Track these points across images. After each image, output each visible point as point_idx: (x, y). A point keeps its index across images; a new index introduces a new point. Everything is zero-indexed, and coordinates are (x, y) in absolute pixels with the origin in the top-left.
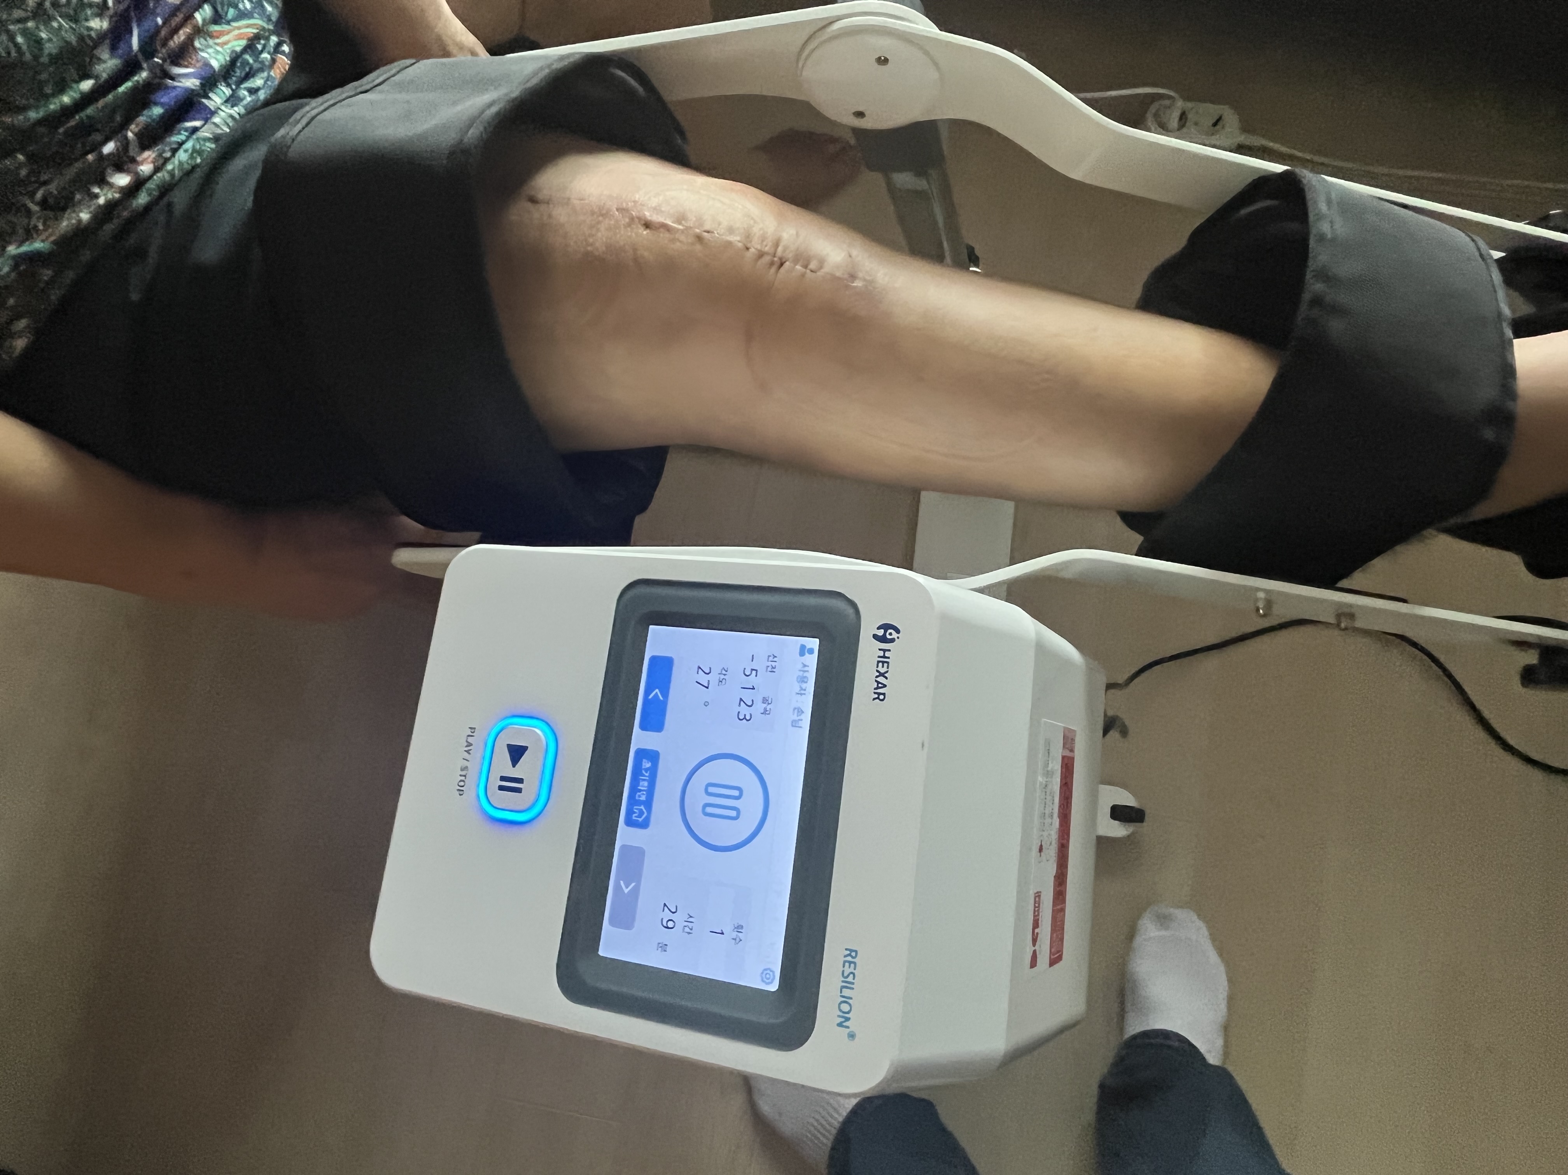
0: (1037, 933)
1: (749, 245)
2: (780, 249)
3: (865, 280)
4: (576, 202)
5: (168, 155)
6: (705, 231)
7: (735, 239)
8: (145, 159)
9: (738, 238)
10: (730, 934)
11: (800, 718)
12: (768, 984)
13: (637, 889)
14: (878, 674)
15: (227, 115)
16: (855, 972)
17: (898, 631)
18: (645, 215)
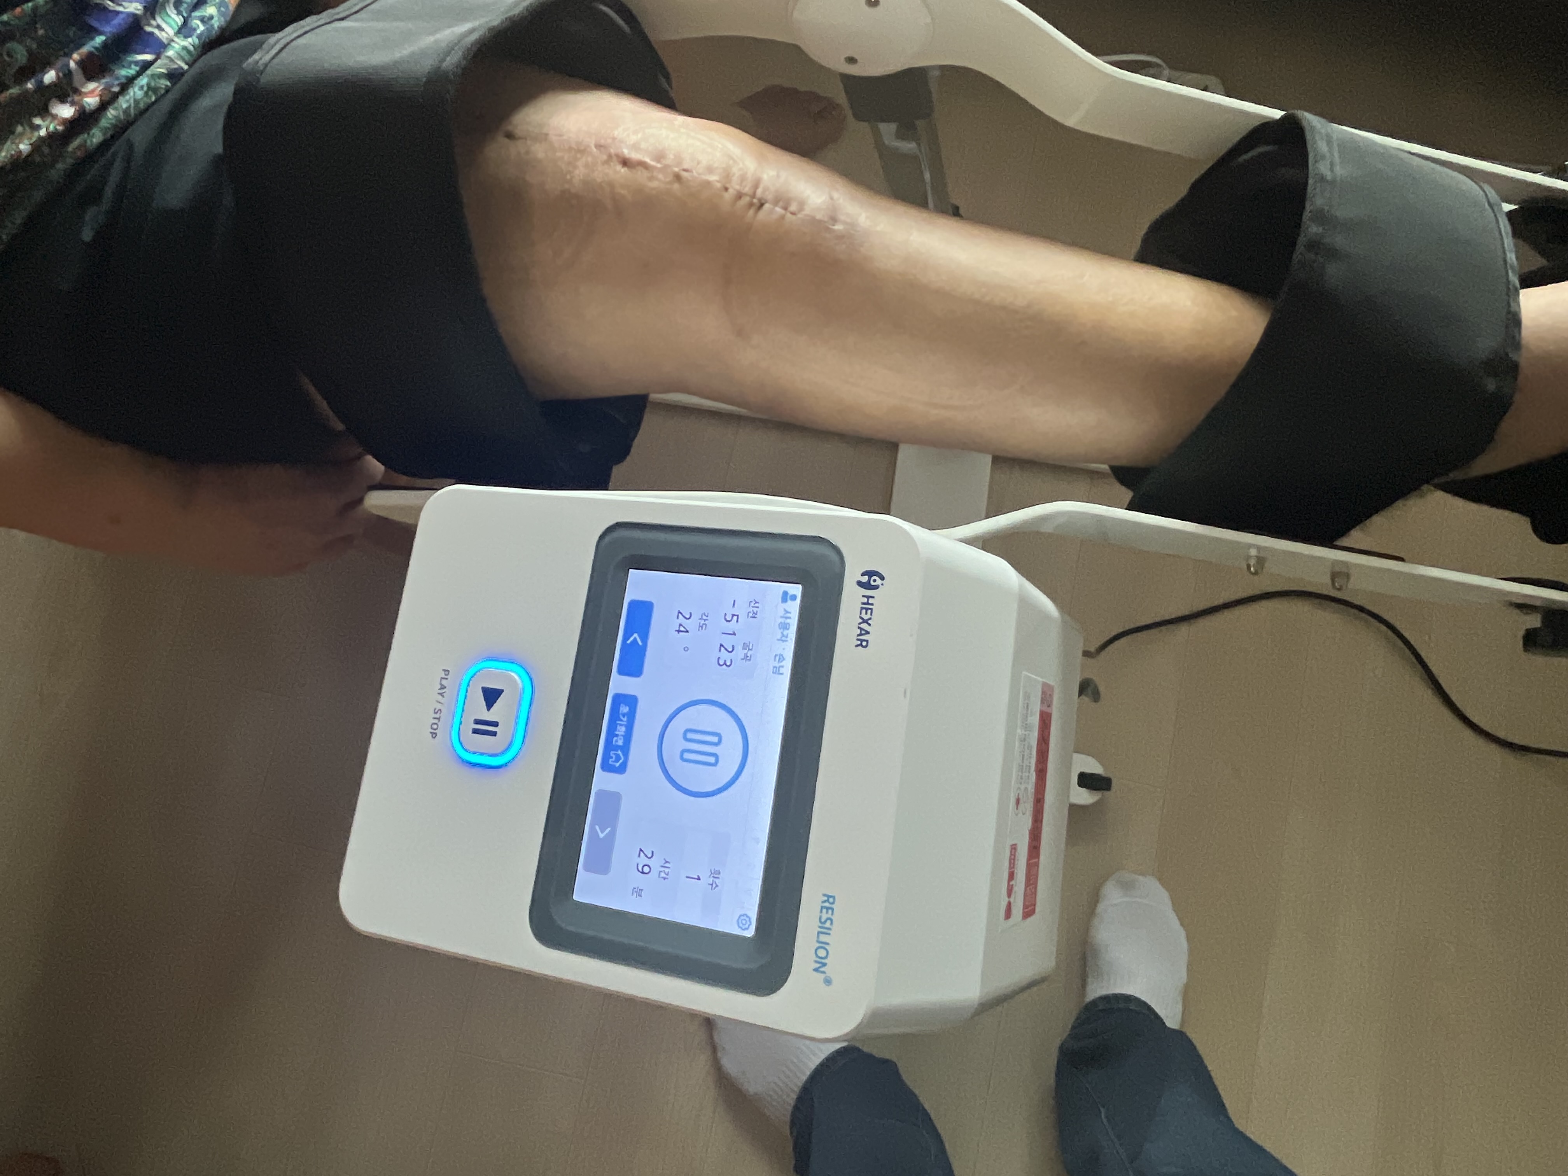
0: (1012, 885)
1: (728, 185)
2: (760, 190)
3: (845, 223)
4: (553, 138)
5: (117, 89)
6: (684, 170)
7: (713, 178)
8: (90, 92)
9: (717, 178)
10: (706, 879)
11: (781, 664)
12: (744, 930)
13: (613, 834)
14: (861, 621)
15: (181, 48)
16: (832, 918)
17: (882, 578)
18: (623, 152)
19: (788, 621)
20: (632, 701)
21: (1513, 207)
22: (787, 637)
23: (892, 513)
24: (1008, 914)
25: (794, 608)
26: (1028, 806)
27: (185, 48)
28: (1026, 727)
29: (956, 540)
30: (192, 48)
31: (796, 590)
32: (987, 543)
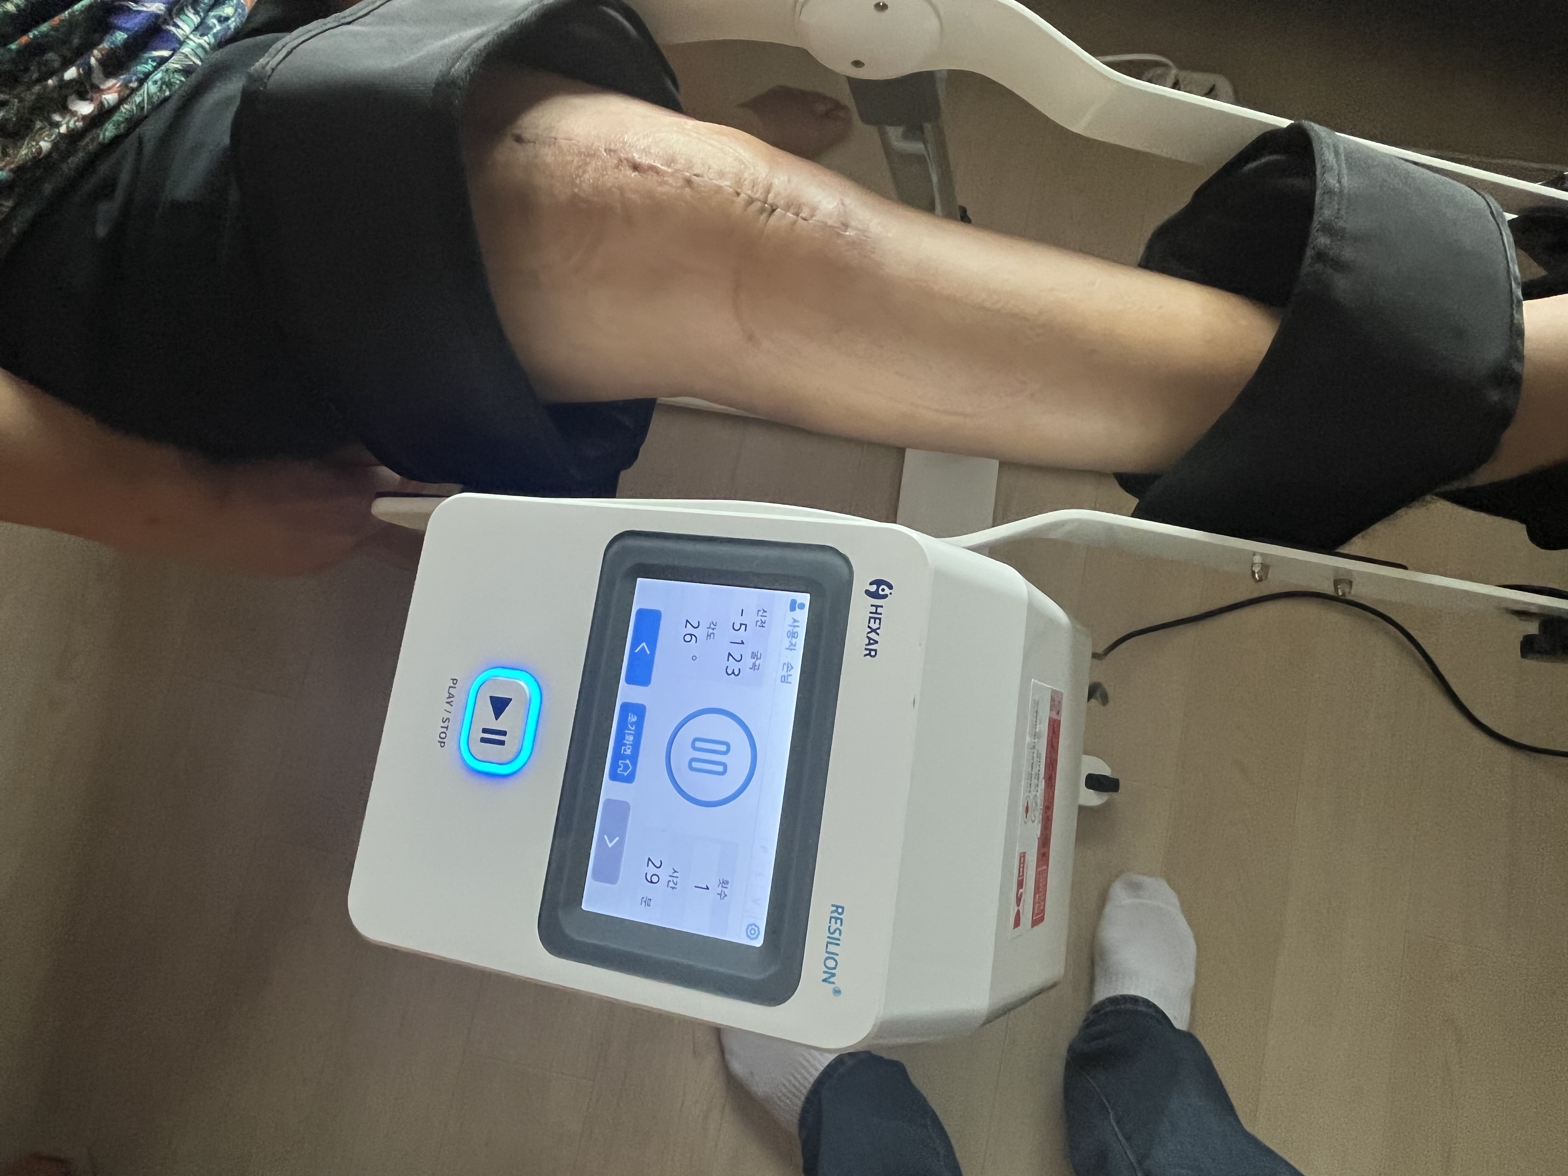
0: (1021, 894)
1: (739, 190)
2: (771, 196)
3: (856, 229)
4: (563, 142)
5: (134, 85)
6: (695, 175)
7: (725, 183)
8: (109, 89)
9: (728, 183)
10: (715, 889)
11: (790, 673)
12: (752, 939)
13: (621, 843)
14: (870, 630)
15: (197, 45)
16: (841, 928)
17: (890, 587)
18: (633, 157)
19: (796, 629)
20: (639, 710)
21: (1515, 216)
22: (795, 646)
23: (898, 521)
24: (1017, 923)
25: (803, 616)
26: (1037, 814)
27: (201, 46)
28: (1035, 735)
29: (965, 548)
30: (207, 46)
31: (805, 598)
32: (994, 551)
